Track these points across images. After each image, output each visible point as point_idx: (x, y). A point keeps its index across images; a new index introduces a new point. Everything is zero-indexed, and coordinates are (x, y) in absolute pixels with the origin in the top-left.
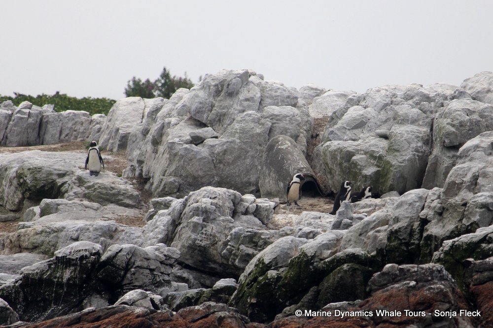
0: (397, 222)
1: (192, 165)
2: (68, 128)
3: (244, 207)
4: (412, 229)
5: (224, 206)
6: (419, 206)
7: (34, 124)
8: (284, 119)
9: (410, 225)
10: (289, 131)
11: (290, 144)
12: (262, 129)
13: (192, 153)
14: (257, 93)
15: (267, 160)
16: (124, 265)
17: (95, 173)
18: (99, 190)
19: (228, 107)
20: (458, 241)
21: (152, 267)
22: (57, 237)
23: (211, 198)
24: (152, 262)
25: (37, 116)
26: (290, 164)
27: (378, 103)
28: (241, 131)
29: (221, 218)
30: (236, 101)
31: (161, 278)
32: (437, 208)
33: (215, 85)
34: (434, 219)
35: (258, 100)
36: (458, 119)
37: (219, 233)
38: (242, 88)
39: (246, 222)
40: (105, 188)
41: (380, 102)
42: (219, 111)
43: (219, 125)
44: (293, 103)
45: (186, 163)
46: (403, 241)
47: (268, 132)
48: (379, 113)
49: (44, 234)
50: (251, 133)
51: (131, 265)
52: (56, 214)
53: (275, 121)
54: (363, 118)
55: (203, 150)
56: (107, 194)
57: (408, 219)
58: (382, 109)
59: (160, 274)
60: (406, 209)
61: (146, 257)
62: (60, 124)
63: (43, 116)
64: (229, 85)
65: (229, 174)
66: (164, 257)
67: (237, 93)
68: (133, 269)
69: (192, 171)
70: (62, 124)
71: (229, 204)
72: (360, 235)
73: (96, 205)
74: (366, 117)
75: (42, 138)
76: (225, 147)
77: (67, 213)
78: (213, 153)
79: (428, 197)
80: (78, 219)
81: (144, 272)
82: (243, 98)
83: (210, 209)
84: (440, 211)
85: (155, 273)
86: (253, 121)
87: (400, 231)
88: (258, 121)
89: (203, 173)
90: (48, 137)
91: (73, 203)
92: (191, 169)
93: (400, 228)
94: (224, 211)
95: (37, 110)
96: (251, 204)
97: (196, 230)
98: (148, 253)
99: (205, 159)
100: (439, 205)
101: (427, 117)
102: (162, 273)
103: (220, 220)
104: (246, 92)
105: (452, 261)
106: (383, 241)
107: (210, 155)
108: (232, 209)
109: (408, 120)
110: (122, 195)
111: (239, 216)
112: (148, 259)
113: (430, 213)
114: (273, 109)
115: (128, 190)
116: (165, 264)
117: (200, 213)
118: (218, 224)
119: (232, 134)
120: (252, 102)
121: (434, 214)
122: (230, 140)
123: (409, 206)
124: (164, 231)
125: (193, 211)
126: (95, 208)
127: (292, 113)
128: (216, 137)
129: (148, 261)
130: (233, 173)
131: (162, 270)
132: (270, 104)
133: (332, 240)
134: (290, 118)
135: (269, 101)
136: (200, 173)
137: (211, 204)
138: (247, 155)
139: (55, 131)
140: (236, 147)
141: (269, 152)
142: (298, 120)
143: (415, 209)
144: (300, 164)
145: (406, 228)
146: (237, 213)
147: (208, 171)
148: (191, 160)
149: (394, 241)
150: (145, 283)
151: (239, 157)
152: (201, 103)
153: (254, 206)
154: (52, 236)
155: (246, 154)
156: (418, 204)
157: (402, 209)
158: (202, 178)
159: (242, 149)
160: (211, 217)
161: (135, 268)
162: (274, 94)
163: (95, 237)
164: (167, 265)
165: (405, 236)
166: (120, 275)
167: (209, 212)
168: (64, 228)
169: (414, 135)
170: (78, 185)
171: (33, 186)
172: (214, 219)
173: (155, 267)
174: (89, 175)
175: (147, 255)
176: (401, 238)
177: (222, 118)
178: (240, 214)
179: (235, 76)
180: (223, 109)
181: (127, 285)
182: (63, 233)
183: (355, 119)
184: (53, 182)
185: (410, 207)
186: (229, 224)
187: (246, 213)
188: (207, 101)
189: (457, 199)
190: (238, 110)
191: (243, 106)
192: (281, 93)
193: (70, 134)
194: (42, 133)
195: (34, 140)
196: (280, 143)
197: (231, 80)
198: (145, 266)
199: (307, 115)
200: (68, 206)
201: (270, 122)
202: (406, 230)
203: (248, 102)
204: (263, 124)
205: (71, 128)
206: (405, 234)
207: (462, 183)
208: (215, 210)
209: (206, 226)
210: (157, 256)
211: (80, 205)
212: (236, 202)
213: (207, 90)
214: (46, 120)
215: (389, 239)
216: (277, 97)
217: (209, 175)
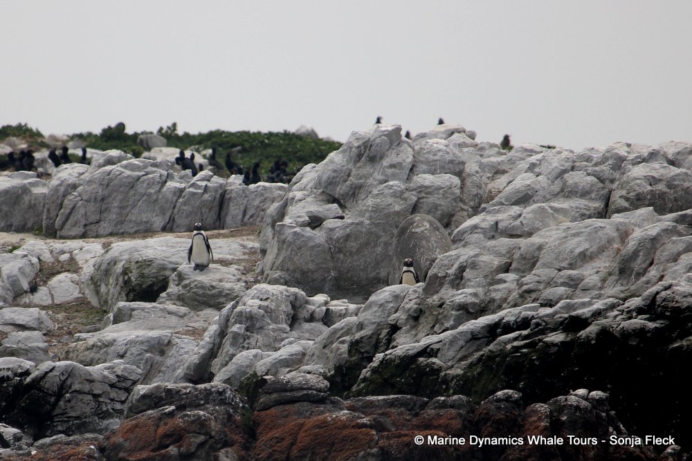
0: (361, 330)
1: (301, 255)
2: (254, 206)
3: (308, 311)
4: (378, 339)
5: (278, 310)
6: (393, 307)
7: (211, 201)
8: (436, 192)
9: (377, 333)
10: (440, 208)
11: (428, 226)
12: (404, 206)
13: (302, 239)
14: (408, 157)
15: (397, 247)
16: (56, 389)
17: (200, 267)
18: (194, 290)
19: (366, 177)
20: (390, 354)
21: (96, 392)
22: (106, 352)
23: (261, 300)
24: (96, 385)
25: (216, 191)
26: (423, 254)
27: (553, 170)
28: (373, 209)
29: (271, 327)
30: (378, 168)
31: (109, 407)
32: (412, 310)
33: (359, 147)
34: (405, 325)
35: (407, 166)
36: (635, 190)
37: (266, 346)
38: (390, 151)
39: (308, 331)
40: (203, 287)
41: (556, 167)
42: (355, 181)
43: (353, 202)
44: (457, 170)
45: (293, 253)
46: (365, 355)
47: (411, 210)
48: (553, 182)
49: (95, 348)
50: (386, 211)
51: (67, 389)
52: (127, 323)
53: (423, 195)
54: (529, 190)
55: (319, 235)
56: (204, 295)
57: (375, 325)
58: (557, 178)
59: (109, 401)
60: (375, 312)
61: (89, 378)
62: (245, 202)
63: (226, 191)
64: (371, 146)
65: (351, 267)
66: (115, 378)
67: (381, 158)
68: (68, 395)
69: (301, 264)
70: (248, 201)
71: (285, 308)
72: (324, 347)
73: (183, 309)
74: (533, 188)
75: (222, 221)
76: (348, 230)
77: (141, 321)
78: (331, 239)
79: (407, 296)
80: (152, 329)
81: (85, 398)
82: (387, 164)
83: (256, 314)
84: (416, 315)
85: (101, 399)
86: (394, 195)
87: (362, 342)
88: (399, 195)
89: (314, 266)
90: (229, 220)
91: (152, 308)
92: (298, 260)
93: (361, 338)
94: (277, 317)
95: (217, 183)
96: (318, 307)
97: (237, 343)
98: (93, 373)
99: (319, 247)
100: (416, 306)
101: (603, 188)
102: (112, 400)
103: (269, 330)
104: (394, 155)
105: (380, 380)
106: (344, 356)
107: (326, 241)
108: (290, 314)
109: (577, 192)
110: (225, 296)
111: (300, 324)
112: (91, 381)
113: (402, 317)
114: (425, 179)
115: (234, 289)
116: (116, 387)
117: (244, 319)
118: (266, 335)
119: (362, 214)
120: (399, 169)
121: (407, 319)
122: (357, 221)
123: (380, 307)
124: (208, 345)
125: (236, 318)
126: (181, 314)
127: (448, 184)
128: (342, 218)
129: (92, 384)
130: (357, 265)
131: (112, 397)
132: (424, 172)
133: (295, 354)
134: (445, 191)
135: (424, 167)
136: (311, 266)
137: (259, 308)
138: (379, 241)
139: (237, 211)
140: (364, 230)
141: (400, 237)
142: (456, 194)
143: (387, 312)
144: (436, 253)
145: (370, 337)
146: (298, 319)
147: (322, 263)
148: (300, 248)
149: (354, 356)
150: (85, 413)
151: (367, 244)
152: (335, 171)
153: (322, 310)
154: (102, 351)
155: (377, 240)
156: (391, 305)
157: (370, 311)
158: (313, 272)
159: (371, 233)
160: (258, 325)
161: (72, 392)
162: (431, 157)
163: (138, 353)
164: (120, 389)
165: (368, 348)
166: (49, 403)
167: (255, 318)
168: (115, 341)
169: (579, 212)
170: (177, 283)
171: (138, 284)
172: (262, 328)
173: (101, 392)
174: (192, 270)
175: (90, 375)
176: (363, 351)
177: (357, 192)
178: (302, 321)
179: (380, 134)
180: (360, 179)
181: (59, 416)
182: (113, 348)
183: (518, 191)
184: (164, 280)
185: (380, 309)
186: (281, 334)
187: (311, 319)
188: (344, 168)
189: (434, 300)
190: (378, 180)
191: (386, 175)
192: (442, 156)
193: (257, 215)
194: (223, 214)
195: (212, 222)
196: (415, 224)
197: (374, 140)
198: (86, 390)
199: (477, 186)
200: (145, 312)
201: (415, 196)
202: (370, 340)
203: (393, 170)
204: (405, 199)
205: (258, 207)
206: (369, 345)
207: (445, 277)
208: (263, 316)
209: (249, 338)
210: (105, 377)
211: (161, 310)
212: (296, 305)
213: (348, 153)
214: (229, 196)
215: (350, 351)
216: (435, 163)
217: (323, 268)
